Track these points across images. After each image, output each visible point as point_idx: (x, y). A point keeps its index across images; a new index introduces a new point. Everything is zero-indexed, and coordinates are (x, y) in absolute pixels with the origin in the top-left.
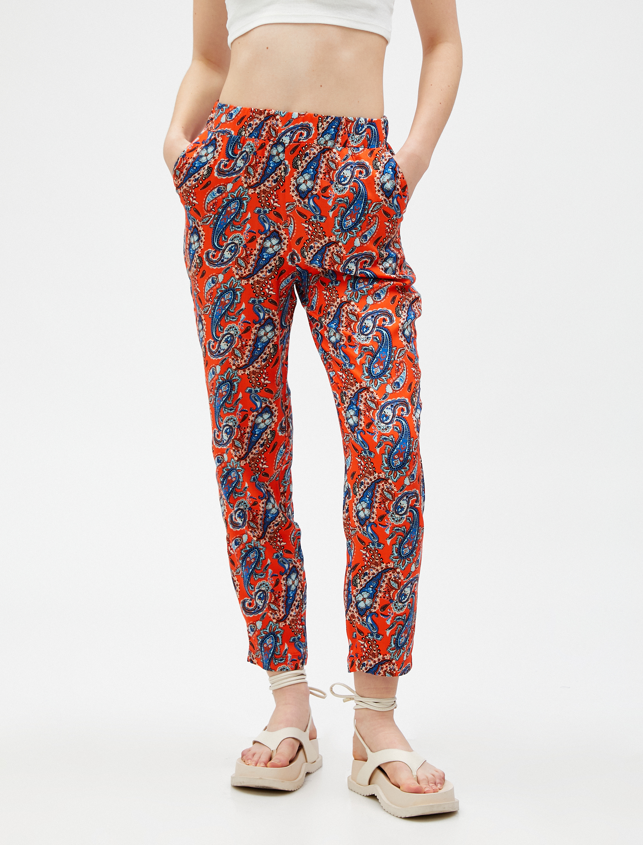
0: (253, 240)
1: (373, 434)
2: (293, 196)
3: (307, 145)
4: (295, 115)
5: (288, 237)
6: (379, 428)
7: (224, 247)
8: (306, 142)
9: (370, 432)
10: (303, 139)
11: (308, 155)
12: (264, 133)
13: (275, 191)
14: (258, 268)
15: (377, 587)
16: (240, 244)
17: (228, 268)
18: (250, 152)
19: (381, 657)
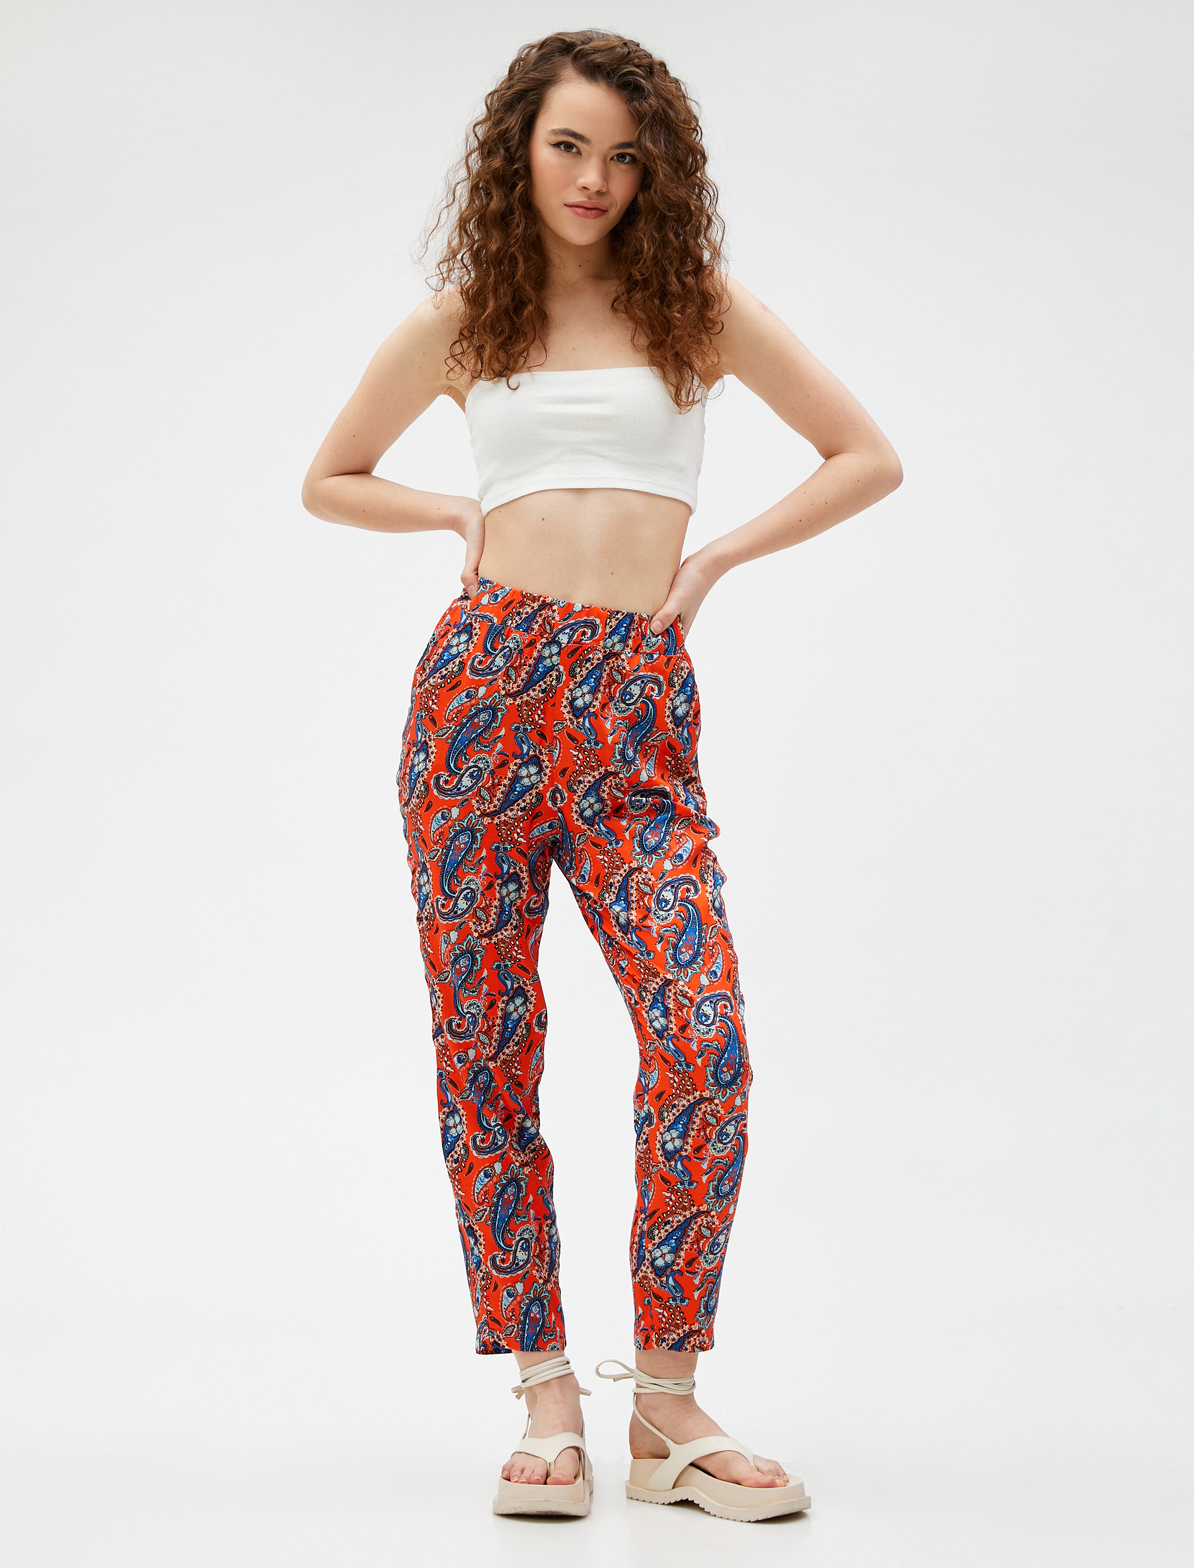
0: (503, 764)
1: (690, 1040)
2: (564, 713)
3: (590, 648)
4: (578, 608)
5: (551, 765)
6: (698, 1032)
7: (462, 771)
8: (589, 644)
9: (685, 1038)
10: (586, 641)
11: (590, 661)
12: (536, 627)
13: (542, 704)
14: (507, 804)
15: (682, 1237)
16: (485, 769)
17: (467, 800)
18: (515, 649)
19: (686, 1328)
